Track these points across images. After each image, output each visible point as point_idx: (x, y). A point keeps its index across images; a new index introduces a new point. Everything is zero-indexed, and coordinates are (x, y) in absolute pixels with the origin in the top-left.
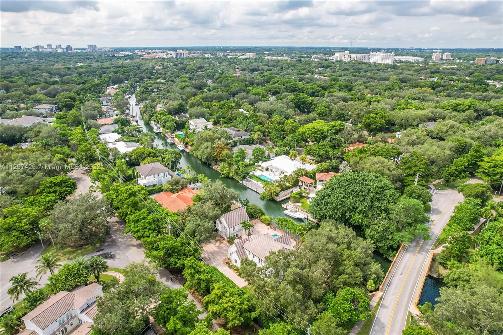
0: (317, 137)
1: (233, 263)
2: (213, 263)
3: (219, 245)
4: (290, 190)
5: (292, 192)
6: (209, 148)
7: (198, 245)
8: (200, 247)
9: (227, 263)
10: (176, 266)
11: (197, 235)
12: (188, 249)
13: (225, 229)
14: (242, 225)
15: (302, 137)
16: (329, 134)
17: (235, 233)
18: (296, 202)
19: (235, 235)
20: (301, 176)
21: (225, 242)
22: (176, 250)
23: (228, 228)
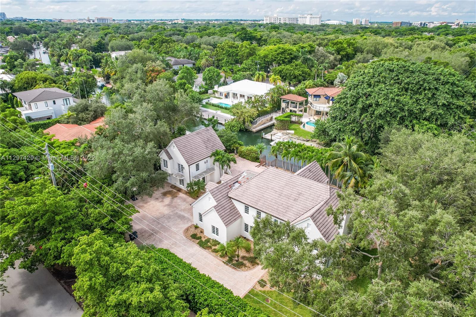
0: (286, 58)
1: (208, 234)
2: (161, 241)
3: (171, 202)
4: (268, 117)
5: (272, 118)
6: (139, 72)
7: (122, 202)
8: (128, 207)
9: (194, 237)
10: (60, 262)
11: (118, 176)
12: (94, 212)
13: (181, 168)
14: (213, 158)
15: (265, 60)
16: (300, 54)
17: (200, 175)
18: (285, 129)
19: (201, 179)
20: (282, 95)
21: (181, 195)
22: (58, 218)
23: (186, 165)
